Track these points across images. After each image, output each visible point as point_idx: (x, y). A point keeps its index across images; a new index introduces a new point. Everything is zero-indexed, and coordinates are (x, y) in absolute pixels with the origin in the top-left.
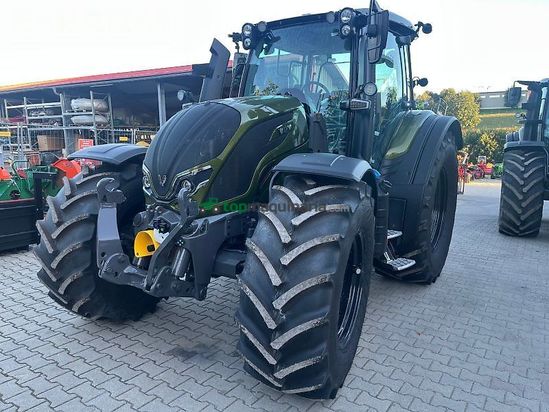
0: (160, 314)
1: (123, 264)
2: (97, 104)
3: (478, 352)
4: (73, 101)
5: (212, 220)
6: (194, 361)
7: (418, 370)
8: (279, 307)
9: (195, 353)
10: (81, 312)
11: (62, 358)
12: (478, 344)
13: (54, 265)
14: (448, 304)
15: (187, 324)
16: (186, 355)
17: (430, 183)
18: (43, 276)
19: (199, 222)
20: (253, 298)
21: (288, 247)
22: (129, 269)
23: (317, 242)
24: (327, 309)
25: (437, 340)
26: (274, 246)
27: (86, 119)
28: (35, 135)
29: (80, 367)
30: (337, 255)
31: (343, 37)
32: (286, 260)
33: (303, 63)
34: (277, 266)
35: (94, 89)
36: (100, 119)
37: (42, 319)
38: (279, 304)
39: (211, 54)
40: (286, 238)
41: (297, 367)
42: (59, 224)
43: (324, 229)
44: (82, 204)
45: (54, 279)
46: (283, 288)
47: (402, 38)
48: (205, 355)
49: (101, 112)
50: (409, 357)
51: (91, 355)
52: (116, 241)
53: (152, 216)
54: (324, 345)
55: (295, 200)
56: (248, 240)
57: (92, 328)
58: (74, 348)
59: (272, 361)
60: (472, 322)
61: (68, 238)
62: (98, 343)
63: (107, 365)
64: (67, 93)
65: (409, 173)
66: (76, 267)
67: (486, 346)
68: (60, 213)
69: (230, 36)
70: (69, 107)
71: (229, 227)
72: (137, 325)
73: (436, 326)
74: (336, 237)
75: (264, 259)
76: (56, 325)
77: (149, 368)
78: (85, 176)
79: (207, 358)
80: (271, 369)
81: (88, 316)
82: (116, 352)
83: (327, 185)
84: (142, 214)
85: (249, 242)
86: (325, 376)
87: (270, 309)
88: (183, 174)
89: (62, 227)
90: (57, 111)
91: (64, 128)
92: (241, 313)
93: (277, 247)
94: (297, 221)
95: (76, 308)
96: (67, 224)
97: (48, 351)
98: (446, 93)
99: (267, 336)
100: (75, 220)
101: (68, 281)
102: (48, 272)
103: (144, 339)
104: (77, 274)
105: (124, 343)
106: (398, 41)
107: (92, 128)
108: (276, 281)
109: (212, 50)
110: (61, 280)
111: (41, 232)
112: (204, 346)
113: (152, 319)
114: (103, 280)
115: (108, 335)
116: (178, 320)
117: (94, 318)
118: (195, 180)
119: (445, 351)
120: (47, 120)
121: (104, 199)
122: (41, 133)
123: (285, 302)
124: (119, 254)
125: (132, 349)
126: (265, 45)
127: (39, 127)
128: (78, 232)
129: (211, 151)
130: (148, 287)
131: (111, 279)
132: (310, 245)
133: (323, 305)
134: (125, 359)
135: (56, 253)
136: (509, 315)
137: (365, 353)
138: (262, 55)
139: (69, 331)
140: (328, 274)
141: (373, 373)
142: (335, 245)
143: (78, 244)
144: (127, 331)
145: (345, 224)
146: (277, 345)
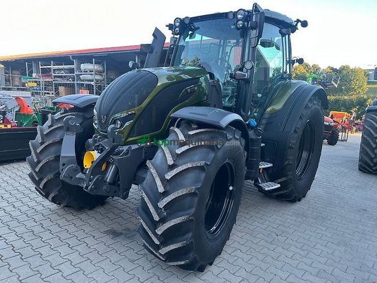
0: (107, 206)
1: (76, 171)
2: (97, 67)
3: (315, 251)
4: (82, 65)
5: (134, 147)
6: (118, 239)
7: (269, 259)
8: (161, 207)
9: (121, 234)
10: (54, 200)
11: (37, 229)
12: (318, 246)
13: (37, 170)
14: (306, 216)
15: (122, 215)
16: (115, 234)
17: (295, 131)
18: (31, 176)
19: (125, 148)
20: (146, 199)
21: (172, 167)
22: (80, 175)
23: (189, 165)
24: (193, 211)
25: (289, 241)
26: (163, 166)
27: (90, 77)
28: (57, 86)
29: (46, 236)
30: (203, 175)
31: (238, 29)
32: (168, 176)
33: (220, 45)
34: (163, 180)
35: (95, 58)
36: (98, 77)
37: (32, 204)
38: (162, 204)
39: (153, 38)
40: (170, 162)
41: (172, 247)
42: (42, 143)
43: (196, 157)
44: (57, 132)
45: (37, 179)
46: (165, 194)
47: (284, 30)
48: (127, 236)
49: (100, 73)
50: (265, 250)
51: (55, 229)
52: (74, 157)
53: (95, 141)
54: (190, 235)
55: (181, 137)
56: (148, 161)
57: (61, 212)
58: (46, 223)
59: (157, 242)
60: (318, 231)
61: (46, 153)
62: (62, 222)
63: (64, 235)
64: (78, 59)
65: (281, 124)
66: (50, 172)
67: (323, 248)
68: (43, 136)
69: (167, 26)
70: (79, 68)
71: (146, 153)
72: (90, 212)
73: (291, 231)
74: (202, 163)
75: (155, 175)
76: (39, 208)
77: (90, 241)
78: (61, 114)
79: (129, 237)
80: (157, 248)
81: (59, 204)
82: (72, 229)
83: (204, 128)
84: (90, 140)
85: (148, 163)
86: (191, 255)
87: (156, 208)
88: (116, 115)
89: (44, 146)
90: (72, 71)
91: (75, 82)
92: (140, 209)
93: (165, 167)
94: (179, 151)
95: (50, 198)
96: (46, 144)
97: (30, 224)
98: (343, 68)
99: (154, 225)
100: (51, 142)
101: (45, 181)
102: (34, 174)
103: (92, 222)
104: (50, 176)
105: (79, 223)
106: (280, 32)
107: (92, 83)
108: (161, 189)
109: (154, 35)
110: (41, 179)
111: (31, 148)
112: (129, 230)
113: (100, 210)
114: (63, 182)
115: (70, 217)
116: (117, 212)
117: (62, 205)
118: (124, 120)
119: (293, 248)
120: (65, 77)
121: (68, 130)
122: (60, 85)
123: (165, 204)
124: (74, 165)
125: (82, 227)
126: (190, 32)
127: (60, 81)
128: (53, 149)
129: (136, 102)
130: (87, 188)
131: (67, 180)
132: (184, 167)
133: (190, 207)
134: (76, 234)
135: (39, 162)
136: (347, 229)
137: (236, 245)
138: (187, 39)
139: (46, 212)
140: (194, 187)
141: (236, 258)
142: (201, 168)
143: (51, 157)
144: (83, 216)
145: (212, 155)
146: (159, 231)
